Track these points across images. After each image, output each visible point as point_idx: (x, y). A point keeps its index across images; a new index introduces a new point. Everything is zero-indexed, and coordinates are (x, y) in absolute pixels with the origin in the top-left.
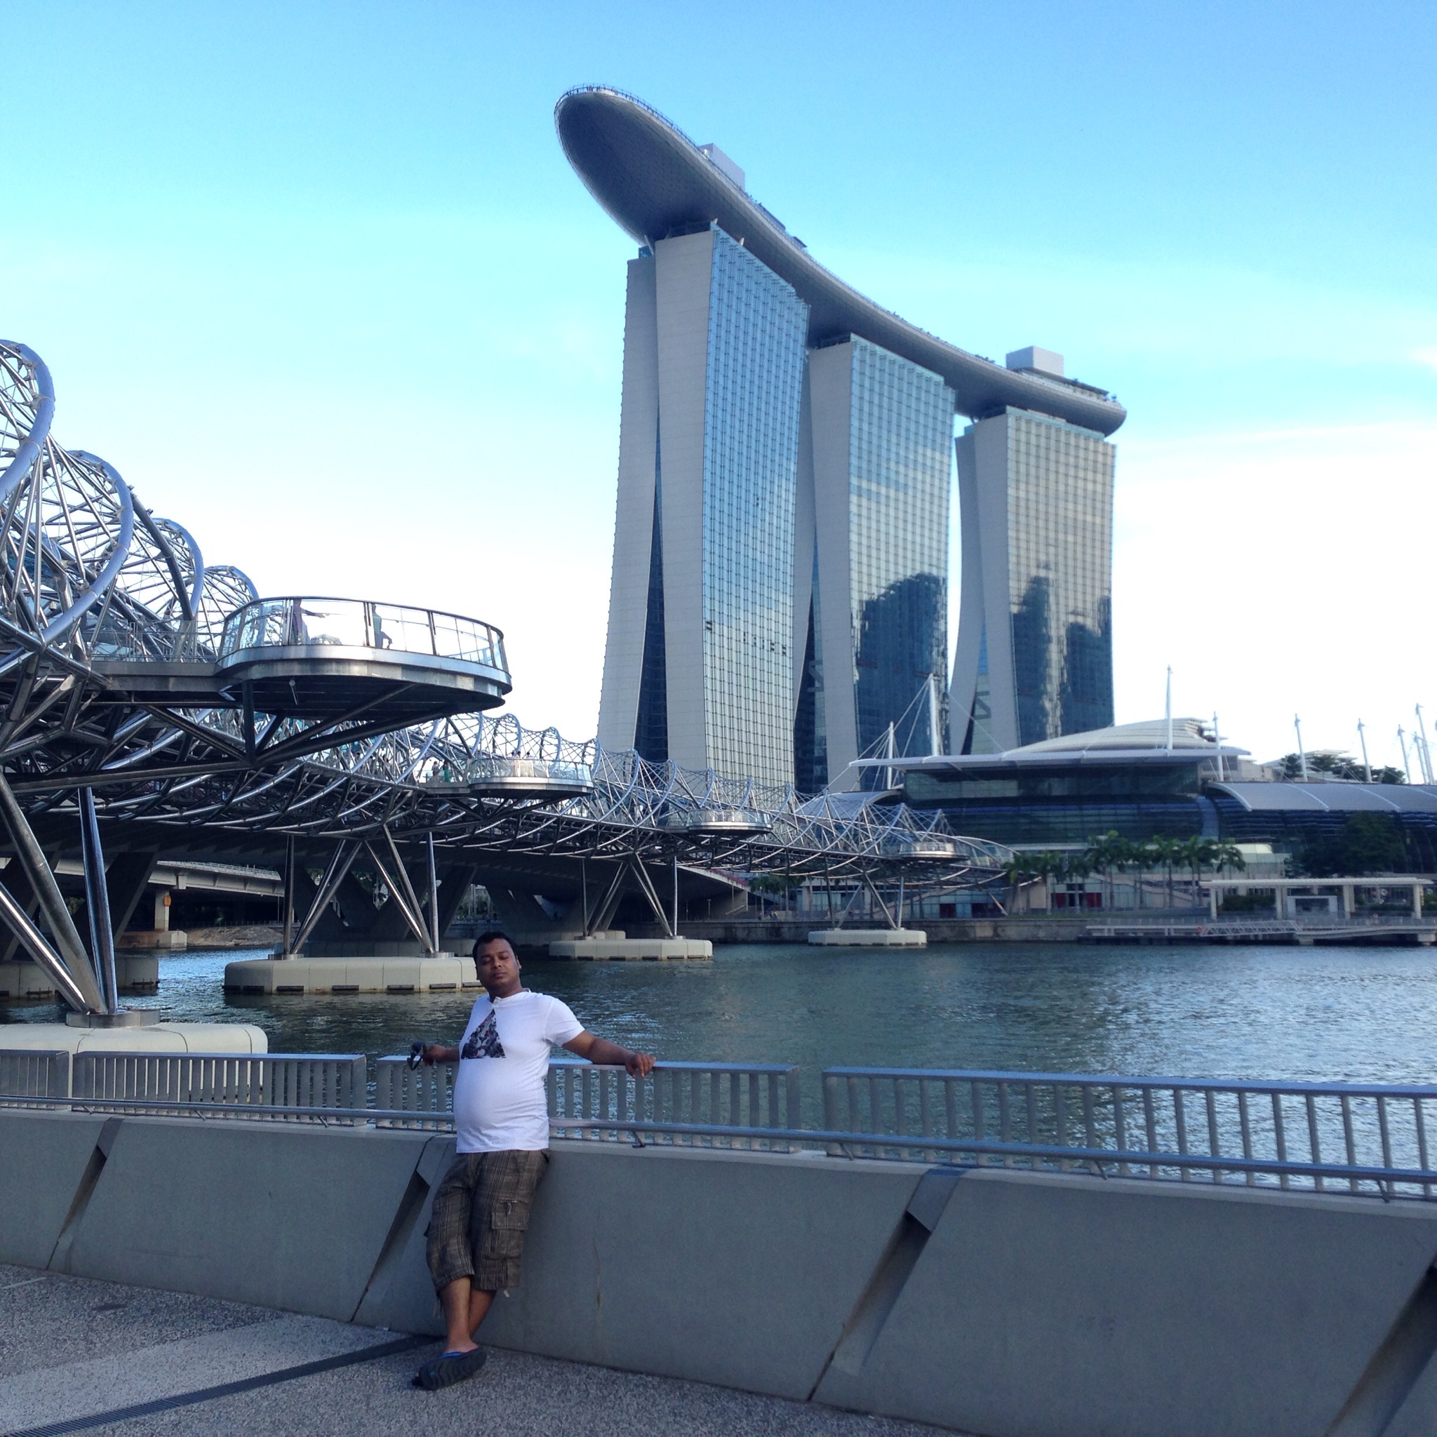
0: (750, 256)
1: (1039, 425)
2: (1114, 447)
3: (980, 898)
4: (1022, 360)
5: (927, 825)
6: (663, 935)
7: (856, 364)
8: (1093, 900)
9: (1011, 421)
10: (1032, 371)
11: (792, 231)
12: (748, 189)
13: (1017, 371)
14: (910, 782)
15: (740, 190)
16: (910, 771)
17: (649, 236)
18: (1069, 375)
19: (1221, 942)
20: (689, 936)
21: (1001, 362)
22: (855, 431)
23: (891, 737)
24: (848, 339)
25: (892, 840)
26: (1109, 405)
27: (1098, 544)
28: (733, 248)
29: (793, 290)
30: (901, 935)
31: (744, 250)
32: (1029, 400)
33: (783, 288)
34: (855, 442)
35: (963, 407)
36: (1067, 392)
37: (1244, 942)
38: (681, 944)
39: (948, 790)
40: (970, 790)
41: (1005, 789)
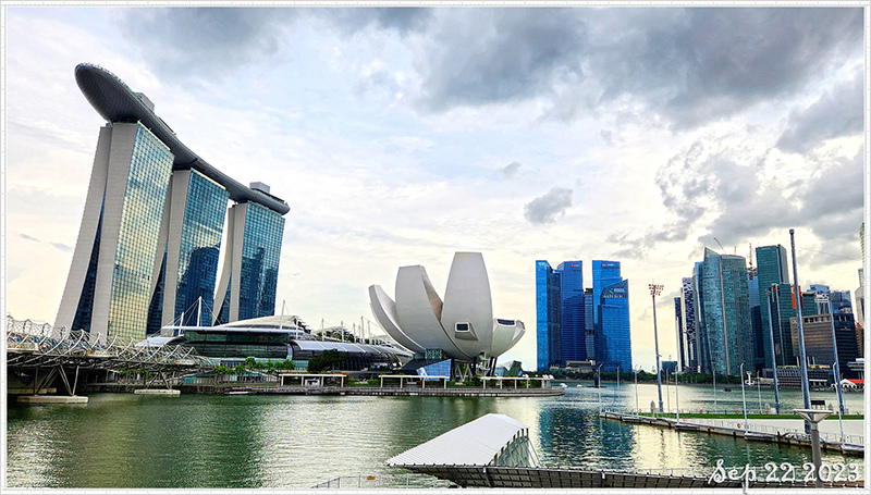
0: (153, 135)
1: (259, 208)
2: (285, 219)
4: (256, 186)
6: (68, 394)
9: (249, 206)
10: (259, 190)
12: (155, 112)
13: (253, 189)
14: (186, 334)
15: (151, 111)
16: (186, 330)
21: (248, 186)
23: (182, 317)
24: (189, 169)
26: (284, 204)
27: (276, 251)
28: (146, 131)
29: (170, 149)
30: (170, 392)
31: (151, 132)
32: (255, 200)
35: (232, 198)
36: (271, 199)
37: (290, 393)
38: (74, 399)
39: (201, 338)
40: (209, 338)
41: (222, 338)
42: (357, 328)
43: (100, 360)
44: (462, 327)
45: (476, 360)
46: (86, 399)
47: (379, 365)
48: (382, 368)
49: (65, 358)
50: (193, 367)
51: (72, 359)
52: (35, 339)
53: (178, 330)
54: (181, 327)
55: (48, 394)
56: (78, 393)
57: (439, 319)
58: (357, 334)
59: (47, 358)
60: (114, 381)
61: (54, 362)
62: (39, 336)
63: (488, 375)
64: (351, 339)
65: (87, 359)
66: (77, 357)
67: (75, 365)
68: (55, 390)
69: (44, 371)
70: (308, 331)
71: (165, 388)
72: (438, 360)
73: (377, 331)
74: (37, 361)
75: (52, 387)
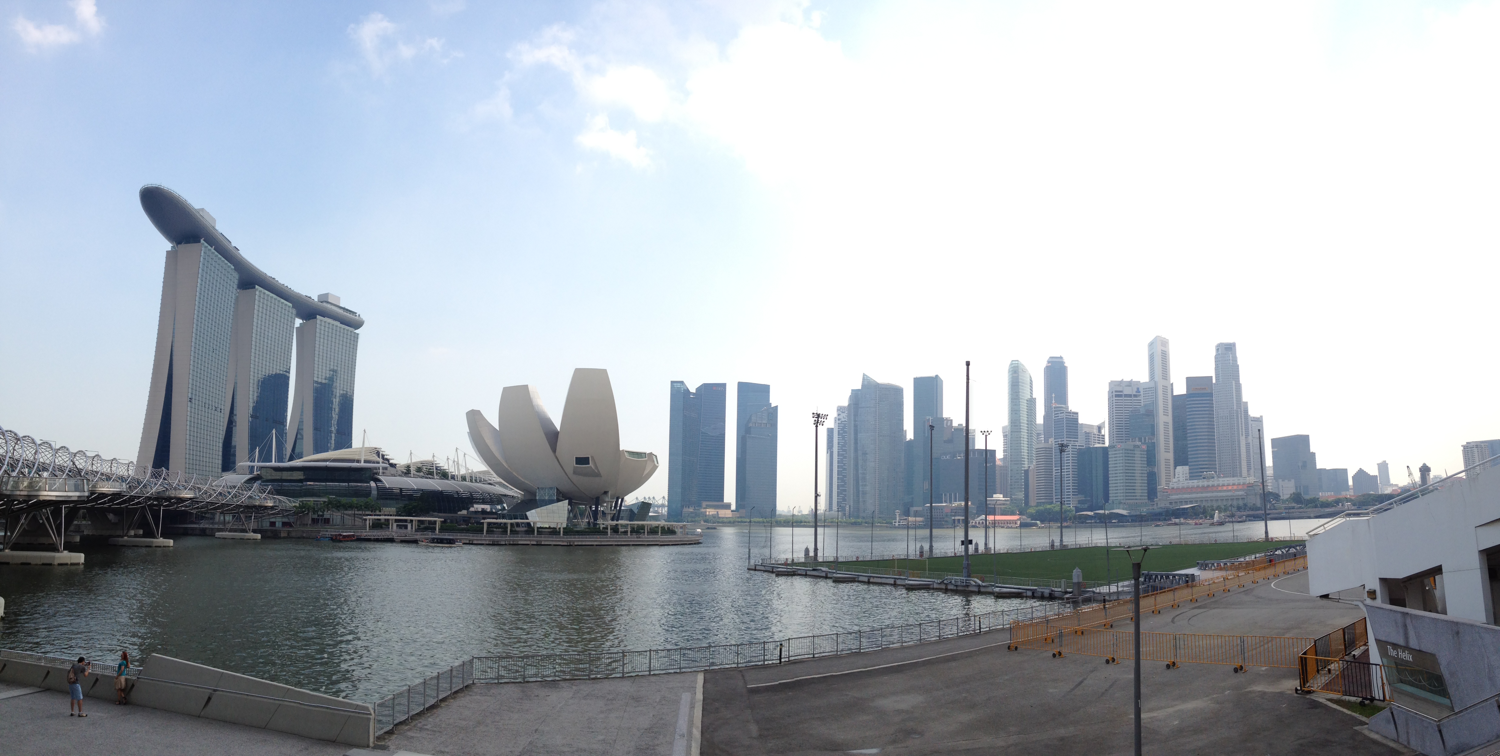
0: (216, 253)
1: (329, 324)
2: (358, 334)
3: (285, 520)
4: (324, 298)
5: (265, 492)
6: (154, 537)
7: (257, 297)
8: (327, 521)
9: (318, 322)
10: (328, 302)
11: (233, 244)
12: (217, 228)
13: (322, 302)
14: (262, 471)
15: (214, 228)
16: (262, 468)
17: (176, 242)
18: (342, 305)
19: (368, 540)
20: (164, 538)
21: (316, 299)
22: (255, 324)
23: (257, 453)
24: (254, 287)
25: (250, 497)
26: (357, 318)
27: (350, 372)
28: (210, 250)
29: (233, 267)
30: (251, 535)
31: (214, 251)
32: (325, 314)
33: (229, 267)
34: (255, 328)
35: (300, 315)
36: (341, 311)
37: (377, 540)
38: (161, 541)
39: (277, 475)
40: (286, 475)
41: (299, 475)
42: (451, 462)
43: (181, 500)
44: (582, 461)
45: (597, 501)
46: (171, 542)
47: (479, 507)
48: (484, 512)
49: (149, 498)
50: (272, 508)
51: (156, 499)
52: (122, 479)
53: (253, 467)
54: (256, 464)
55: (136, 536)
56: (165, 535)
57: (554, 450)
58: (451, 469)
59: (132, 498)
60: (195, 523)
61: (139, 503)
62: (126, 474)
63: (612, 519)
64: (444, 475)
65: (169, 499)
66: (159, 498)
67: (159, 505)
68: (141, 532)
69: (131, 512)
70: (393, 466)
71: (244, 531)
72: (551, 502)
73: (476, 465)
74: (124, 502)
75: (139, 528)
